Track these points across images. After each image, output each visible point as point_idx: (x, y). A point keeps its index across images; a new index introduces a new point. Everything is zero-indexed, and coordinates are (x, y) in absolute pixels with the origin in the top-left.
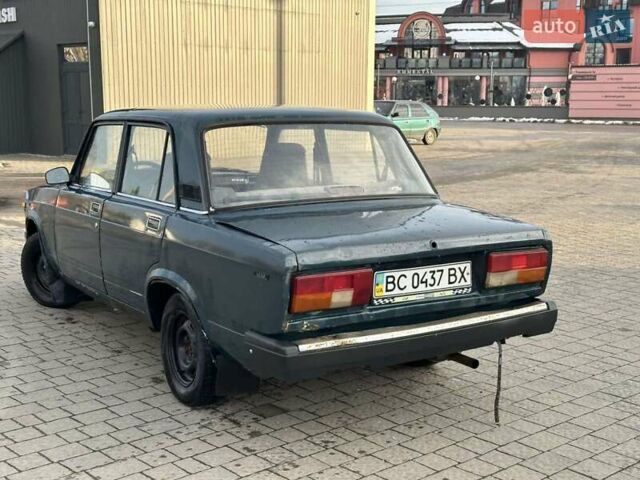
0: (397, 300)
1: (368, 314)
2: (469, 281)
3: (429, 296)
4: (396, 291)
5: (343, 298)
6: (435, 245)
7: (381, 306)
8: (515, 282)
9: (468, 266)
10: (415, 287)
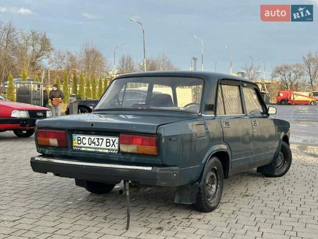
0: (83, 149)
1: (69, 152)
2: (117, 147)
3: (97, 150)
4: (82, 145)
5: (54, 142)
6: (92, 125)
7: (75, 150)
8: (136, 152)
9: (117, 139)
10: (90, 145)
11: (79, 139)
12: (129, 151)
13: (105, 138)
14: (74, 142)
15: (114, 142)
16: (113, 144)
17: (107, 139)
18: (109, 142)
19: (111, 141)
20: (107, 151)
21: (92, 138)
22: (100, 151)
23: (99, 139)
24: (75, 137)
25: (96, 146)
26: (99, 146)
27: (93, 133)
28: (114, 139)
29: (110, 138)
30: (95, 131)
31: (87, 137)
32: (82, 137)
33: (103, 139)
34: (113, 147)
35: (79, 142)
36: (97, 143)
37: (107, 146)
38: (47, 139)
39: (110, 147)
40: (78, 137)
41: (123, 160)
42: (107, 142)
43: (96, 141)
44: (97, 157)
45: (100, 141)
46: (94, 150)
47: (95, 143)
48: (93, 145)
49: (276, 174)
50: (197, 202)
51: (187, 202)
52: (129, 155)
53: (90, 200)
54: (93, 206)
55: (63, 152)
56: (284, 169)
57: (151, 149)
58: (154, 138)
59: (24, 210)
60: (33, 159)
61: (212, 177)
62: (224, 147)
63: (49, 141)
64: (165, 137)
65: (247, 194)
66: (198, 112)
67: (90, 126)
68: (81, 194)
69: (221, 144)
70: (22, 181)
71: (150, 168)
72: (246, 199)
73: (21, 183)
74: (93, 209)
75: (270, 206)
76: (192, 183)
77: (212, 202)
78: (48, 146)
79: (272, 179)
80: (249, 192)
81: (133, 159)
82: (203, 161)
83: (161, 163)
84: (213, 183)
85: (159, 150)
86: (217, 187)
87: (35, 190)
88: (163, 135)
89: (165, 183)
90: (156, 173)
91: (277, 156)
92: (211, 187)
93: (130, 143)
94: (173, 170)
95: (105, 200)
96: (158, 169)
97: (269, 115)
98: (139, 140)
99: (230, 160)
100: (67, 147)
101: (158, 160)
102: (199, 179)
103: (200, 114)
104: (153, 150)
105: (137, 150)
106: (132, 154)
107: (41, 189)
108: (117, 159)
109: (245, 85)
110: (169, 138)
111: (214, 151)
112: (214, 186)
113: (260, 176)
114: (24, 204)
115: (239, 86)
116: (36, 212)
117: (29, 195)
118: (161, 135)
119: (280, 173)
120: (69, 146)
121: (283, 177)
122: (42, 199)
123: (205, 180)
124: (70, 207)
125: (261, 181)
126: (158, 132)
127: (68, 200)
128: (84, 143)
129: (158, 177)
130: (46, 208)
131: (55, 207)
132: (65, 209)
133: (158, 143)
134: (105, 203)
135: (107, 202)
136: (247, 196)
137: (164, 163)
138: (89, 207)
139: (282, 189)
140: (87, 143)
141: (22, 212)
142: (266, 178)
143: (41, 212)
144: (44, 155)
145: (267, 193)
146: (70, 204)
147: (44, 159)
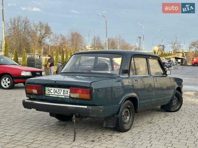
0: (51, 95)
1: (43, 97)
2: (69, 95)
3: (58, 96)
4: (50, 93)
5: (35, 91)
6: (55, 82)
7: (47, 96)
8: (79, 97)
9: (69, 90)
10: (55, 93)
11: (49, 90)
12: (75, 97)
13: (62, 90)
14: (46, 91)
15: (67, 92)
16: (67, 93)
17: (64, 90)
18: (65, 92)
19: (66, 91)
20: (63, 97)
21: (56, 89)
22: (60, 96)
23: (59, 90)
24: (47, 88)
25: (58, 94)
26: (59, 94)
27: (56, 86)
28: (67, 90)
29: (65, 90)
30: (57, 86)
31: (53, 89)
32: (50, 89)
33: (61, 90)
34: (67, 95)
35: (49, 92)
36: (58, 92)
37: (63, 94)
38: (31, 90)
39: (65, 95)
40: (48, 89)
41: (72, 102)
42: (63, 92)
43: (58, 91)
44: (58, 100)
45: (60, 91)
46: (56, 96)
47: (57, 92)
48: (56, 93)
49: (172, 110)
50: (116, 126)
51: (110, 126)
52: (75, 99)
53: (58, 124)
54: (59, 128)
55: (40, 97)
56: (178, 107)
57: (87, 96)
58: (89, 90)
59: (19, 130)
60: (24, 101)
61: (127, 112)
62: (134, 94)
63: (32, 91)
64: (95, 89)
65: (151, 122)
66: (118, 74)
67: (54, 83)
68: (53, 121)
69: (132, 92)
70: (22, 113)
71: (86, 107)
72: (149, 125)
73: (21, 114)
74: (58, 130)
75: (162, 129)
76: (113, 115)
77: (126, 126)
78: (32, 94)
79: (169, 113)
80: (153, 120)
81: (78, 101)
82: (120, 103)
83: (92, 104)
84: (128, 116)
85: (91, 97)
86: (130, 118)
87: (28, 118)
88: (93, 88)
89: (95, 115)
90: (89, 110)
91: (173, 100)
92: (126, 118)
93: (75, 92)
94: (100, 108)
95: (66, 125)
96: (90, 108)
97: (167, 75)
98: (80, 91)
99: (139, 102)
100: (42, 94)
101: (91, 102)
102: (118, 113)
103: (119, 75)
104: (88, 97)
105: (80, 96)
106: (77, 99)
107: (32, 118)
108: (69, 102)
109: (150, 57)
110: (98, 90)
111: (127, 97)
112: (128, 117)
113: (163, 111)
114: (19, 126)
115: (146, 59)
116: (25, 131)
117: (23, 121)
118: (92, 88)
119: (175, 110)
120: (43, 94)
121: (177, 112)
122: (31, 124)
123: (121, 114)
124: (45, 128)
125: (163, 114)
126: (91, 86)
127: (45, 124)
128: (52, 92)
129: (90, 112)
130: (31, 129)
131: (36, 128)
132: (42, 129)
133: (91, 92)
134: (66, 126)
135: (67, 126)
136: (151, 123)
137: (94, 104)
138: (56, 129)
139: (174, 119)
140: (53, 92)
141: (18, 131)
142: (166, 113)
143: (28, 131)
144: (30, 99)
145: (163, 122)
146: (45, 127)
147: (30, 101)
